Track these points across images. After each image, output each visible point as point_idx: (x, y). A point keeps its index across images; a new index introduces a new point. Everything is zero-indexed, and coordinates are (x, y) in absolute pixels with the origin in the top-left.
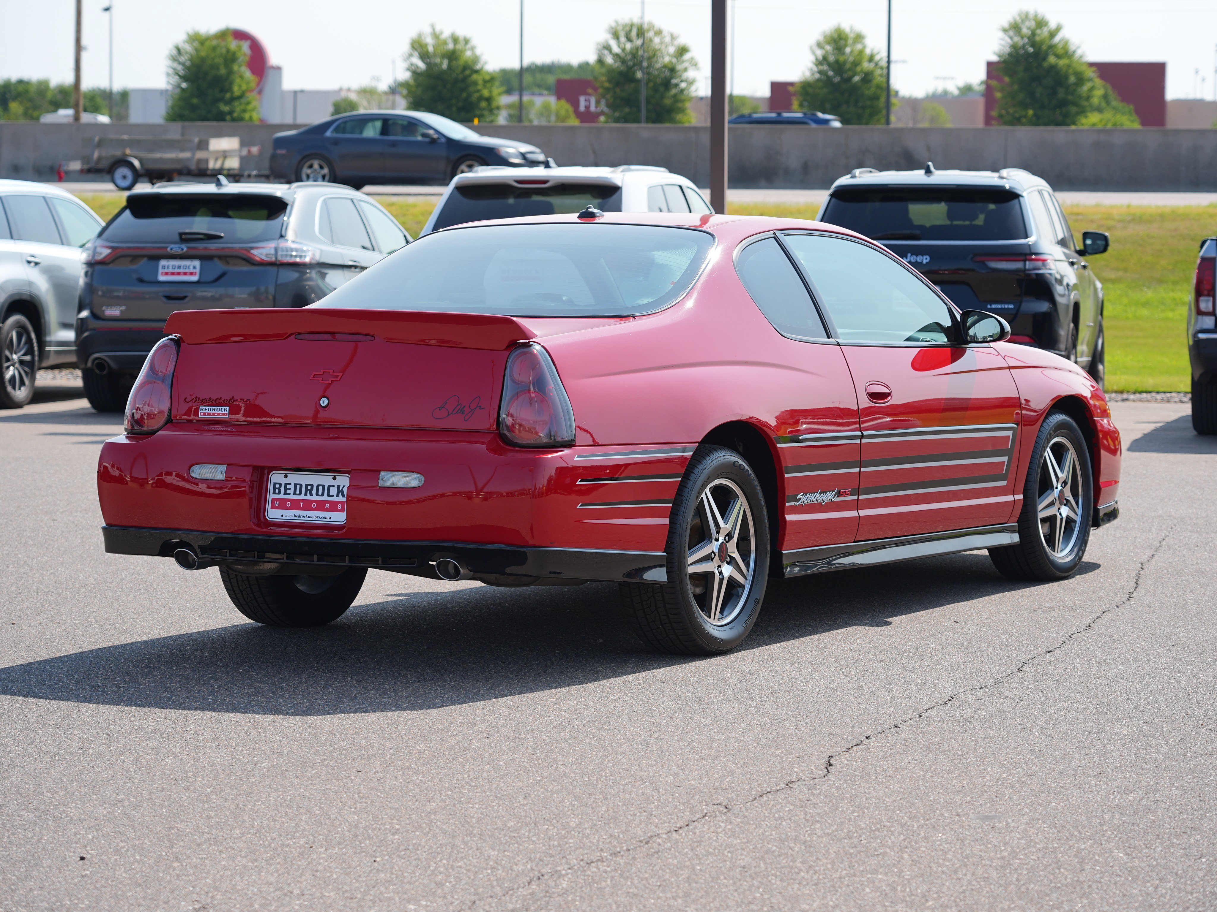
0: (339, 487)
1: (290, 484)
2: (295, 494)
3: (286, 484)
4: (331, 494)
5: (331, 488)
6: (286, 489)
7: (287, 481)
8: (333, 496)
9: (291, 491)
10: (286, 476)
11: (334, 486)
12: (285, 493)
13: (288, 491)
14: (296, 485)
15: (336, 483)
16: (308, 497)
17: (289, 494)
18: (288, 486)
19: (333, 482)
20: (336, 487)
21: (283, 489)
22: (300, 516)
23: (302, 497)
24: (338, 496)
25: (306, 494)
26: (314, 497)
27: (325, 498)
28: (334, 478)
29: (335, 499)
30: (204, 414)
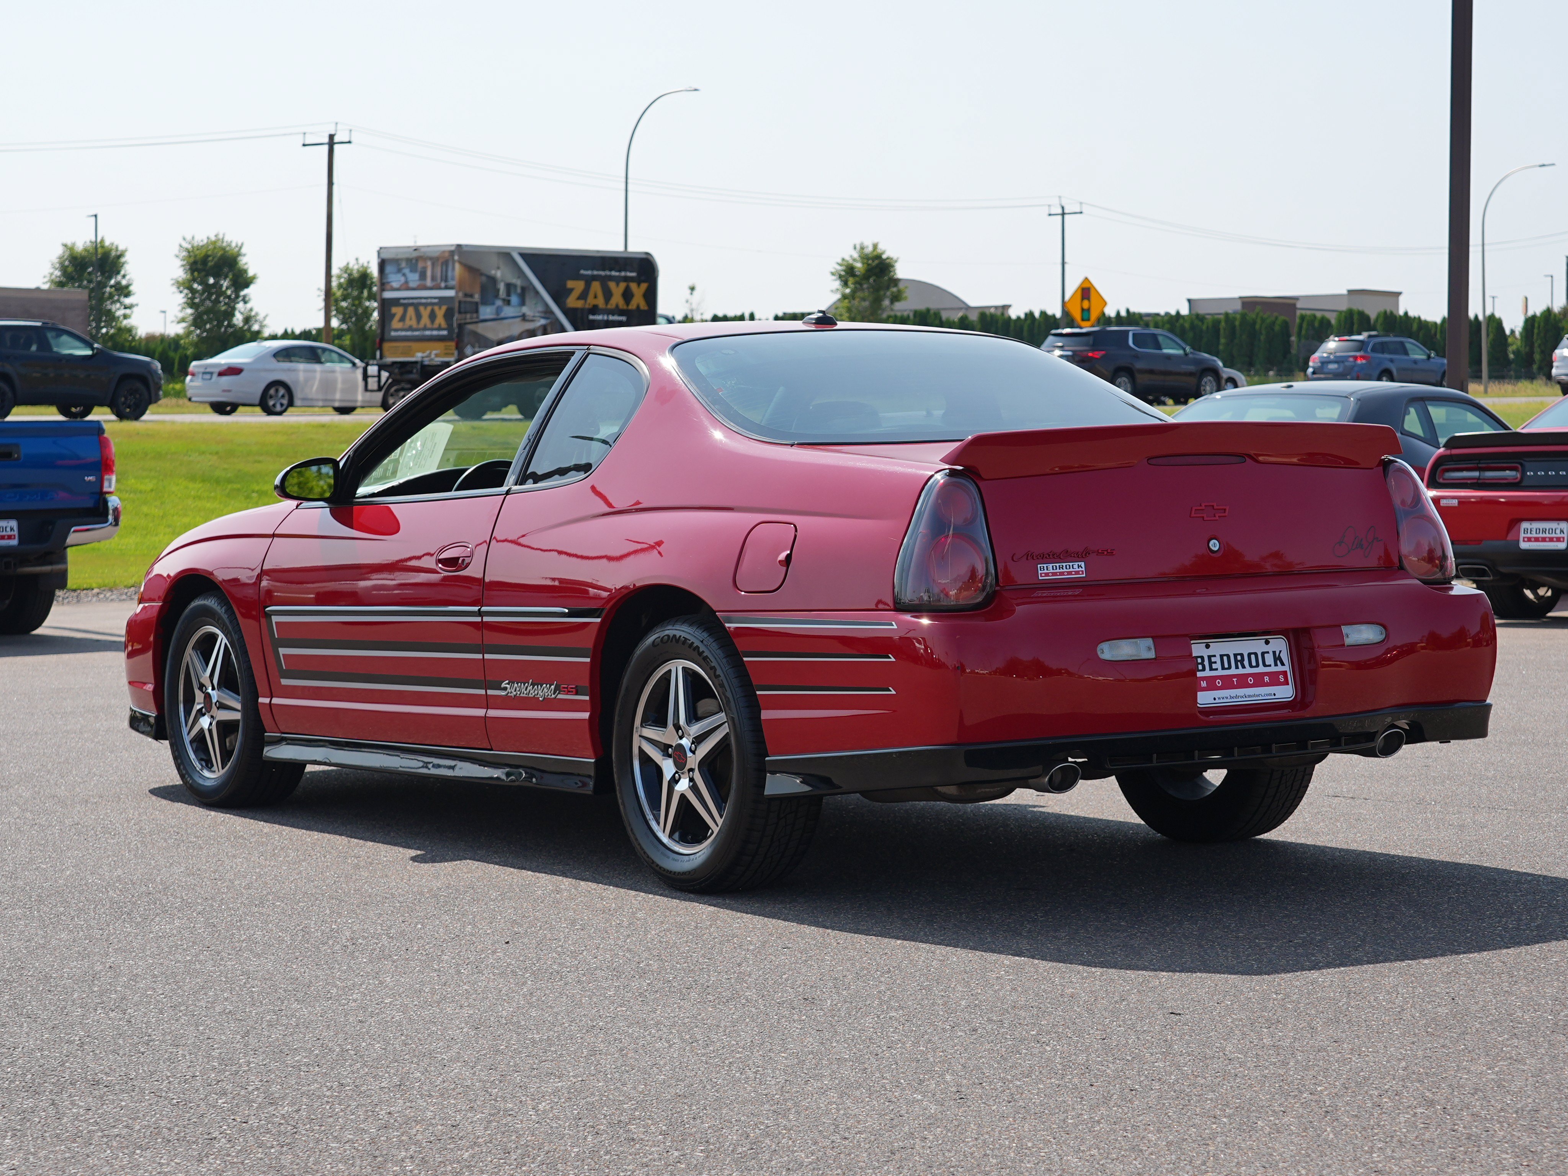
0: (1274, 653)
1: (1215, 656)
2: (1223, 668)
3: (1210, 657)
4: (1267, 664)
5: (1266, 655)
6: (1211, 663)
7: (1210, 652)
8: (1270, 666)
9: (1218, 665)
10: (1208, 646)
11: (1268, 652)
12: (1211, 669)
13: (1214, 666)
14: (1222, 656)
15: (1270, 648)
16: (1241, 671)
17: (1217, 669)
18: (1213, 659)
19: (1266, 648)
20: (1271, 654)
21: (1206, 663)
22: (1237, 697)
23: (1233, 671)
24: (1276, 665)
25: (1237, 667)
26: (1248, 670)
27: (1261, 669)
28: (1267, 642)
29: (1273, 669)
30: (1047, 574)
